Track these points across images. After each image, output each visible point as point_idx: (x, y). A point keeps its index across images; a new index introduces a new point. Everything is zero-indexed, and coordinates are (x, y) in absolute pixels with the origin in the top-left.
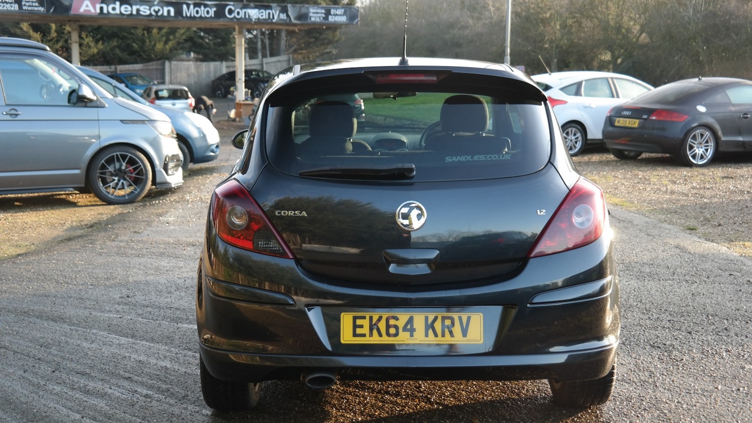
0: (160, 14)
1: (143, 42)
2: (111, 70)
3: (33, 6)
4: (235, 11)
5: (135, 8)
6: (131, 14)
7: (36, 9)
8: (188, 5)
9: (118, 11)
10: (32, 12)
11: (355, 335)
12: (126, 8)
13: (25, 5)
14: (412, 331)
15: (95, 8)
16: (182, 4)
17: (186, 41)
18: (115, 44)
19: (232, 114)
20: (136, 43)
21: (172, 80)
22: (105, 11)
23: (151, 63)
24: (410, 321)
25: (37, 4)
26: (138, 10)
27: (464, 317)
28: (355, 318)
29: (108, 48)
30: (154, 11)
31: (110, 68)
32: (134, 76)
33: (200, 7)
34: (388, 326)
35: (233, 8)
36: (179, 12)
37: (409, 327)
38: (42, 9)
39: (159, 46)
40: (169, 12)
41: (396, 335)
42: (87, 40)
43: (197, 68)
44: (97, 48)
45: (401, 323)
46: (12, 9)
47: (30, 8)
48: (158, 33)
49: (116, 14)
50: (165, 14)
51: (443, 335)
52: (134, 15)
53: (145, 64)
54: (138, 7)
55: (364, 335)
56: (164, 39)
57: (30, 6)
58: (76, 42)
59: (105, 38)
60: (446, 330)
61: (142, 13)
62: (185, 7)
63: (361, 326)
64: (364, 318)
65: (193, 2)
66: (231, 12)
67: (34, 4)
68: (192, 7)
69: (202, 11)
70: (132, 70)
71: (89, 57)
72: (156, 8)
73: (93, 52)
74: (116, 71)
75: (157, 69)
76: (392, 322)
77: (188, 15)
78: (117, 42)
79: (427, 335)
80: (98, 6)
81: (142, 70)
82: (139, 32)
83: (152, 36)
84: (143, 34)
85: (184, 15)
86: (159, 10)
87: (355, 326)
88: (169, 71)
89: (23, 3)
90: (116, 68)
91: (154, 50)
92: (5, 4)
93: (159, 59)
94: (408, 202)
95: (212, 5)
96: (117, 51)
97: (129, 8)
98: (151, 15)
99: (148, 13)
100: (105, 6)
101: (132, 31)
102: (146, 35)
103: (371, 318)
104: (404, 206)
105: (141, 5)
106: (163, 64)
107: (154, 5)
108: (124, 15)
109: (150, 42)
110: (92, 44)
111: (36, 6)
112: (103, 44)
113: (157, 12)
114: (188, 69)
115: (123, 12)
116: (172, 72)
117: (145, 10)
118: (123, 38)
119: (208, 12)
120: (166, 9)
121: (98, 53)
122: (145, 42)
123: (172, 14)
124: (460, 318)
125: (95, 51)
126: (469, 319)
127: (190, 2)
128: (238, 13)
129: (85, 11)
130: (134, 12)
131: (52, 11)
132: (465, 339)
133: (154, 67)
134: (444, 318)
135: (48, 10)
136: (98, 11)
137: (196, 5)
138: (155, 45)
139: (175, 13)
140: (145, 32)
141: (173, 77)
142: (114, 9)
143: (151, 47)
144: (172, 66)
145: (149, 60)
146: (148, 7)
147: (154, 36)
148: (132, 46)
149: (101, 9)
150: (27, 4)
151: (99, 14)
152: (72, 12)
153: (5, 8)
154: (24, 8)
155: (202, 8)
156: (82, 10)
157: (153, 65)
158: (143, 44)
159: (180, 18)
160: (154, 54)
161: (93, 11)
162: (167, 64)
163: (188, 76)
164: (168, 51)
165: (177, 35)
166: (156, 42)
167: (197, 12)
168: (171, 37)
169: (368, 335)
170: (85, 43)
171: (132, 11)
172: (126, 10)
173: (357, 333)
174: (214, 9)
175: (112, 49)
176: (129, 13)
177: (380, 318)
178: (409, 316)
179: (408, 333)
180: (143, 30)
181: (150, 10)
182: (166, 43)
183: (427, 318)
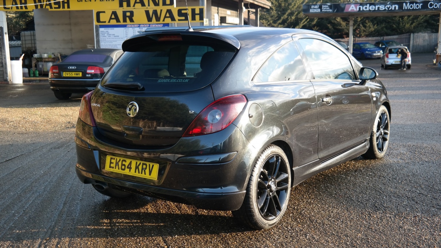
0: (390, 9)
1: (399, 24)
2: (381, 39)
3: (327, 9)
4: (434, 4)
5: (377, 7)
6: (375, 10)
7: (328, 11)
8: (406, 3)
9: (368, 9)
10: (326, 12)
11: (110, 167)
12: (372, 7)
13: (323, 9)
14: (130, 168)
15: (356, 8)
16: (403, 3)
17: (424, 22)
18: (384, 25)
19: (435, 61)
20: (395, 25)
21: (414, 43)
22: (361, 9)
23: (403, 35)
24: (130, 163)
25: (329, 8)
26: (379, 8)
27: (151, 164)
28: (111, 159)
29: (380, 28)
30: (387, 7)
31: (380, 38)
32: (390, 42)
33: (413, 4)
34: (122, 165)
35: (433, 3)
36: (401, 7)
37: (129, 166)
38: (331, 10)
39: (407, 26)
40: (395, 8)
41: (124, 170)
42: (369, 24)
43: (429, 37)
44: (374, 28)
45: (127, 164)
46: (317, 11)
47: (325, 11)
48: (407, 19)
49: (367, 10)
50: (393, 9)
51: (142, 173)
52: (376, 10)
53: (399, 36)
54: (379, 6)
55: (113, 168)
56: (410, 22)
57: (325, 9)
58: (351, 26)
59: (379, 23)
60: (143, 171)
61: (380, 9)
62: (404, 4)
63: (113, 163)
64: (114, 159)
65: (409, 1)
66: (431, 5)
67: (327, 8)
68: (408, 4)
69: (414, 6)
70: (392, 39)
71: (369, 33)
72: (388, 6)
73: (372, 30)
74: (383, 40)
75: (406, 38)
76: (124, 163)
77: (406, 8)
78: (385, 25)
79: (135, 172)
80: (358, 7)
81: (397, 39)
82: (397, 19)
83: (404, 21)
84: (399, 20)
85: (404, 9)
86: (390, 7)
87: (111, 163)
88: (413, 39)
89: (322, 8)
90: (383, 38)
91: (404, 28)
92: (314, 9)
93: (408, 32)
94: (132, 102)
95: (420, 2)
96: (385, 29)
97: (374, 7)
98: (385, 10)
99: (384, 9)
100: (361, 7)
101: (393, 18)
102: (401, 20)
103: (117, 159)
104: (130, 105)
105: (380, 5)
106: (410, 35)
107: (387, 5)
108: (371, 11)
109: (403, 24)
110: (372, 26)
111: (328, 9)
112: (377, 26)
113: (388, 8)
114: (424, 37)
115: (371, 9)
116: (414, 39)
117: (382, 8)
118: (389, 22)
119: (417, 6)
120: (393, 6)
121: (374, 31)
122: (400, 24)
123: (397, 8)
124: (149, 165)
125: (373, 29)
126: (153, 166)
127: (407, 2)
128: (436, 6)
129: (352, 10)
130: (376, 9)
131: (335, 11)
132: (150, 176)
133: (405, 37)
134: (143, 164)
135: (334, 11)
136: (358, 9)
137: (411, 3)
138: (405, 25)
139: (399, 8)
140: (400, 19)
141: (414, 41)
142: (366, 8)
143: (403, 27)
144: (415, 36)
145: (402, 33)
146: (384, 6)
147: (405, 21)
148: (393, 26)
149: (360, 8)
150: (324, 9)
151: (358, 11)
152: (345, 11)
153: (314, 11)
154: (323, 10)
155: (414, 4)
156: (350, 10)
157: (404, 36)
158: (399, 25)
159: (401, 10)
160: (404, 30)
161: (355, 10)
162: (412, 35)
163: (424, 41)
164: (412, 28)
165: (419, 19)
166: (406, 24)
167: (411, 7)
168: (415, 21)
169: (114, 168)
170: (368, 25)
171: (375, 8)
172: (372, 8)
173: (111, 166)
174: (421, 4)
175: (382, 28)
176: (373, 9)
177: (120, 160)
178: (130, 161)
179: (129, 169)
180: (399, 18)
181: (385, 7)
182: (412, 24)
183: (137, 163)
